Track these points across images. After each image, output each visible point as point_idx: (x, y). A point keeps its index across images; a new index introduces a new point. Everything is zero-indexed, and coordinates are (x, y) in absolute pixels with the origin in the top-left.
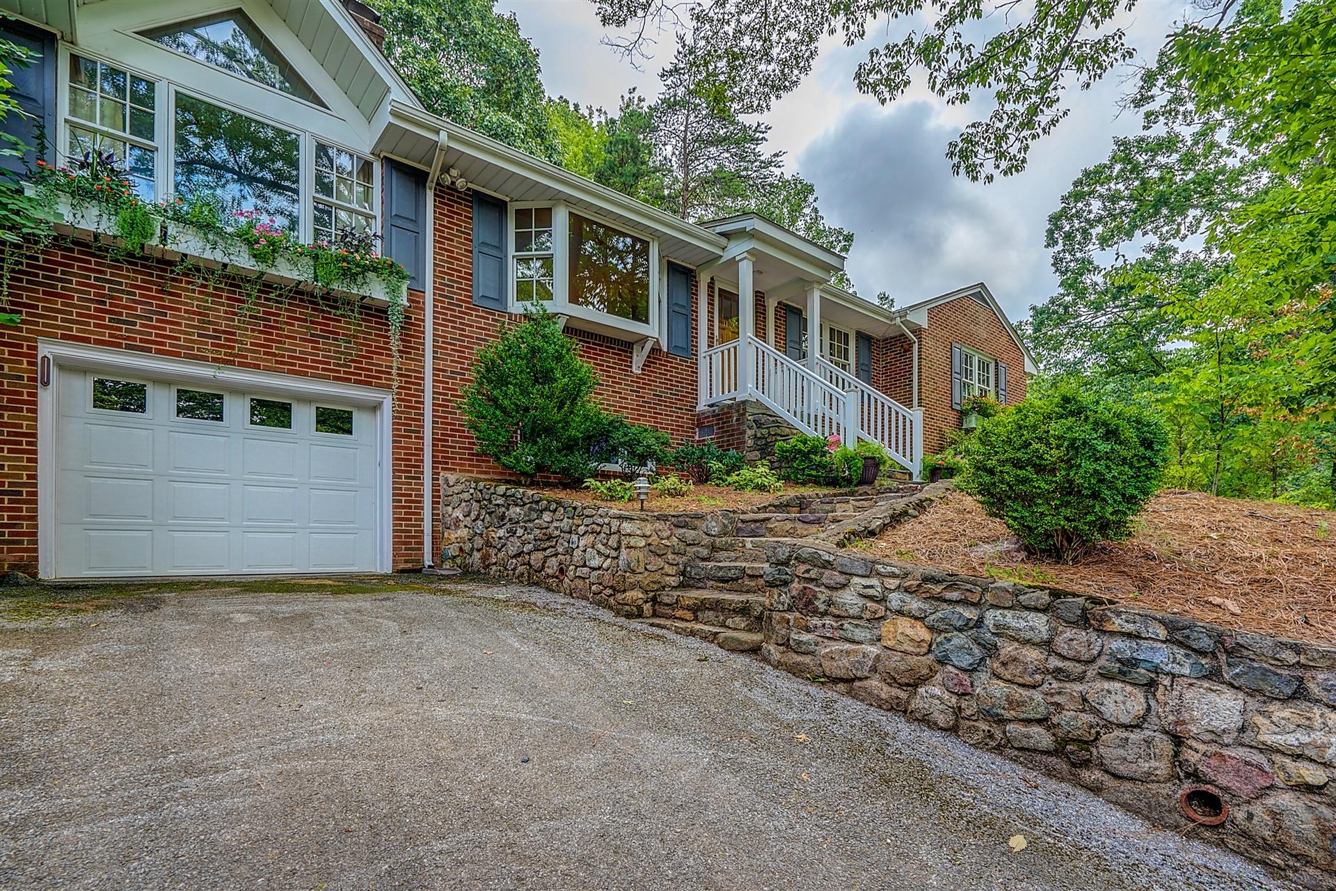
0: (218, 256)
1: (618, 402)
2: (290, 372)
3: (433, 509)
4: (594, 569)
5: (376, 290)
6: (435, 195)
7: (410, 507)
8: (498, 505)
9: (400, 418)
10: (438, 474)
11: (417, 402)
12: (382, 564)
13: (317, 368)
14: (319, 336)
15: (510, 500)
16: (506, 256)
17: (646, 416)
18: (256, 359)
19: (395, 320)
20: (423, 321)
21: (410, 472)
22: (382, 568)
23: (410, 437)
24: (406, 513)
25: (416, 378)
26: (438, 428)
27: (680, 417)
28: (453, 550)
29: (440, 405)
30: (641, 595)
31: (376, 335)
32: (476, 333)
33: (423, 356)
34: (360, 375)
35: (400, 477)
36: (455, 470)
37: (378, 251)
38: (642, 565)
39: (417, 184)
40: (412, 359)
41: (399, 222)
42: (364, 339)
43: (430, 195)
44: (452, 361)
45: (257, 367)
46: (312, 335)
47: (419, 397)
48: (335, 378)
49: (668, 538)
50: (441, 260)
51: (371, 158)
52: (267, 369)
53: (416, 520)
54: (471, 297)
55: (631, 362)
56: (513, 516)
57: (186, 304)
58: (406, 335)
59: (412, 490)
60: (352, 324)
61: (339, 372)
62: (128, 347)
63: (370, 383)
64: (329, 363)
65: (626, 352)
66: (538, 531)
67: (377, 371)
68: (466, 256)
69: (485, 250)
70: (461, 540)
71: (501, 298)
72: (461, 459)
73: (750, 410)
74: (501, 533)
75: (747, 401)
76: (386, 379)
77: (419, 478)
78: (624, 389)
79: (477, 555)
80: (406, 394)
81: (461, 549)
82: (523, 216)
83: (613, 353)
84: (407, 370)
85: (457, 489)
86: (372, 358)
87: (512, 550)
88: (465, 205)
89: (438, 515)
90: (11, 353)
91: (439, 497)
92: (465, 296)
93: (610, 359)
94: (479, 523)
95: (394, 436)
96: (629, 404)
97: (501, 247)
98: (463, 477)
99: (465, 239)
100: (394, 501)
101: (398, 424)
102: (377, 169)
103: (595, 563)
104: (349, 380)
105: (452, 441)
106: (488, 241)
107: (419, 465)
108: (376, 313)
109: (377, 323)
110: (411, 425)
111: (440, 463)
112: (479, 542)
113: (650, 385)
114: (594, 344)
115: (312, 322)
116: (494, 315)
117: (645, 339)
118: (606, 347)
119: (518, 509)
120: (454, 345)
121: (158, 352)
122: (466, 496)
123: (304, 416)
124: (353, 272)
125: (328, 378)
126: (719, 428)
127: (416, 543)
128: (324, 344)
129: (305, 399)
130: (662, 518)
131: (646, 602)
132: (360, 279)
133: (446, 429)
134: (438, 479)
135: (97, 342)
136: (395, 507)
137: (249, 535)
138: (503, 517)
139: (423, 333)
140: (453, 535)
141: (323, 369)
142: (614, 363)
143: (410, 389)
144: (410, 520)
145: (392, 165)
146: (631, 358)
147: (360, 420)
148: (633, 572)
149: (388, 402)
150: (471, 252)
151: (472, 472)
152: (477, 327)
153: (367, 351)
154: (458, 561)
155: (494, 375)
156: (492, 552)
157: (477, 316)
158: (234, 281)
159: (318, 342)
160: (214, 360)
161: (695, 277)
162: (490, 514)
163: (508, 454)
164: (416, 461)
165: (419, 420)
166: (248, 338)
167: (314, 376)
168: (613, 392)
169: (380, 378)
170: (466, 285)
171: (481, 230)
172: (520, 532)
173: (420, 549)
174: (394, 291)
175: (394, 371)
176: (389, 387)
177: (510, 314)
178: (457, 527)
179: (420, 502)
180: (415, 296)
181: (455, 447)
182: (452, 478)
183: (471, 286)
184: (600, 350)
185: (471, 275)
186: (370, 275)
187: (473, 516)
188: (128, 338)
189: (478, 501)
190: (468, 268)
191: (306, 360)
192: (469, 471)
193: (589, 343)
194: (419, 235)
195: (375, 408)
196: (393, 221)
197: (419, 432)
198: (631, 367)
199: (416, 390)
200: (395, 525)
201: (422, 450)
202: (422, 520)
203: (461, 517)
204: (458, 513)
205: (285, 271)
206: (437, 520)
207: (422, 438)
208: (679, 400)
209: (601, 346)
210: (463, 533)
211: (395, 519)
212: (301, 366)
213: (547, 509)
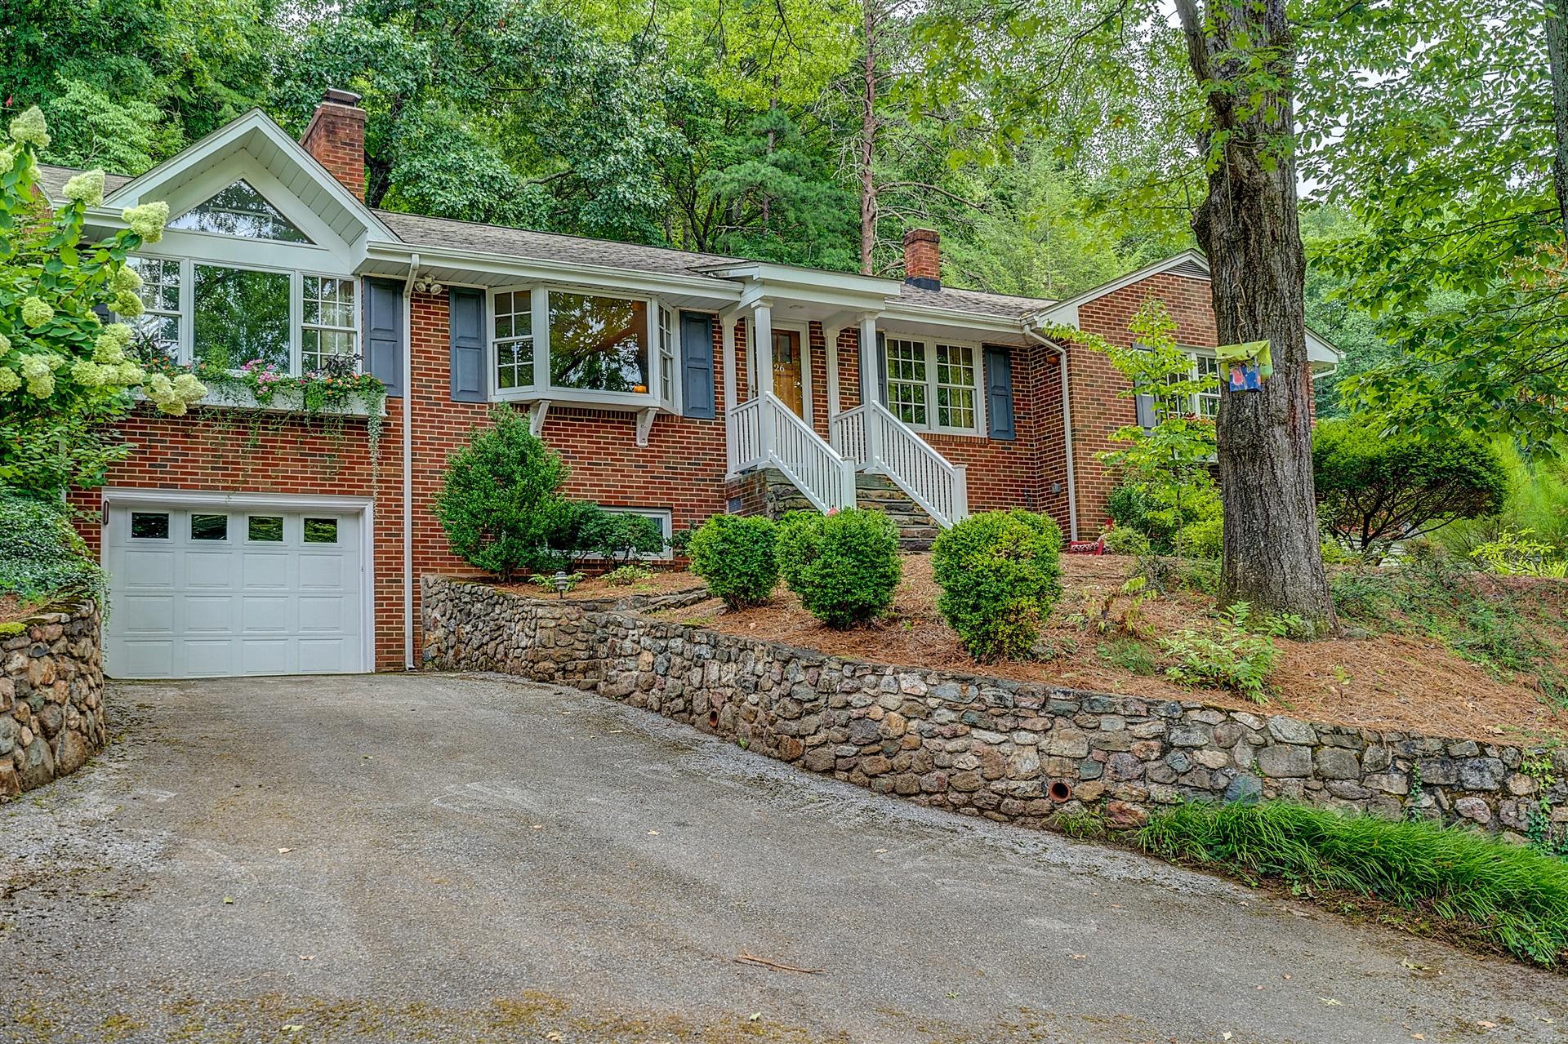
0: (230, 403)
1: (619, 481)
2: (283, 490)
3: (414, 611)
4: (523, 649)
5: (358, 407)
6: (412, 300)
7: (391, 611)
8: (466, 603)
9: (381, 523)
10: (419, 575)
11: (396, 506)
12: (365, 664)
13: (306, 485)
14: (307, 455)
15: (475, 597)
16: (485, 346)
17: (656, 494)
18: (256, 483)
19: (374, 431)
20: (402, 425)
21: (391, 575)
22: (365, 668)
23: (391, 541)
24: (387, 617)
25: (396, 482)
26: (418, 530)
27: (702, 490)
28: (432, 652)
29: (419, 507)
30: (552, 665)
31: (358, 446)
32: (455, 429)
33: (402, 459)
34: (343, 486)
35: (382, 581)
36: (435, 570)
37: (358, 370)
38: (553, 641)
39: (394, 294)
40: (392, 464)
41: (378, 335)
42: (347, 451)
43: (407, 303)
44: (431, 461)
45: (257, 489)
46: (301, 455)
47: (399, 500)
48: (322, 492)
49: (577, 620)
50: (418, 363)
51: (352, 278)
52: (265, 490)
53: (397, 623)
54: (449, 394)
55: (635, 434)
56: (477, 611)
57: (203, 443)
58: (386, 442)
59: (393, 593)
60: (336, 438)
61: (324, 485)
62: (162, 486)
63: (352, 493)
64: (316, 479)
65: (629, 423)
66: (492, 623)
67: (359, 480)
68: (443, 354)
69: (463, 343)
70: (439, 640)
71: (481, 389)
72: (441, 559)
73: (772, 479)
74: (468, 628)
75: (767, 469)
76: (367, 487)
77: (400, 581)
78: (626, 466)
79: (451, 652)
80: (386, 500)
81: (439, 649)
82: (502, 302)
83: (612, 427)
84: (387, 475)
85: (435, 590)
86: (354, 469)
87: (475, 643)
88: (442, 304)
89: (419, 617)
90: (86, 502)
91: (420, 599)
92: (444, 393)
93: (608, 434)
94: (452, 621)
95: (375, 541)
96: (634, 482)
97: (480, 338)
98: (443, 577)
99: (443, 337)
100: (376, 605)
101: (379, 529)
102: (358, 286)
103: (523, 644)
104: (333, 492)
105: (433, 542)
106: (465, 334)
107: (399, 570)
108: (358, 425)
109: (358, 434)
110: (391, 529)
111: (420, 564)
112: (452, 639)
113: (661, 457)
114: (587, 420)
115: (301, 443)
116: (474, 407)
117: (645, 410)
118: (603, 421)
119: (479, 605)
120: (433, 444)
121: (183, 487)
122: (442, 596)
123: (293, 529)
124: (336, 395)
125: (315, 492)
126: (745, 501)
127: (397, 646)
128: (312, 461)
129: (293, 512)
130: (574, 604)
131: (557, 671)
132: (342, 403)
133: (426, 530)
134: (418, 581)
135: (141, 485)
136: (376, 611)
137: (248, 643)
138: (469, 614)
139: (402, 437)
140: (431, 636)
141: (311, 485)
142: (613, 438)
143: (390, 494)
144: (392, 623)
145: (371, 282)
146: (635, 429)
147: (344, 528)
148: (544, 647)
149: (370, 508)
150: (448, 348)
151: (453, 571)
152: (456, 423)
153: (350, 463)
154: (437, 661)
155: (463, 480)
156: (462, 646)
157: (455, 412)
158: (242, 418)
159: (306, 461)
160: (224, 488)
161: (718, 322)
162: (460, 611)
163: (476, 552)
164: (396, 564)
165: (399, 523)
166: (249, 465)
167: (303, 492)
168: (613, 470)
169: (362, 487)
170: (444, 382)
171: (458, 322)
172: (481, 625)
173: (401, 652)
174: (373, 405)
175: (374, 478)
176: (371, 494)
177: (491, 405)
178: (436, 628)
179: (401, 605)
180: (393, 407)
181: (435, 548)
182: (431, 578)
183: (449, 382)
184: (596, 426)
185: (449, 371)
186: (352, 394)
187: (448, 616)
188: (162, 479)
189: (452, 601)
190: (446, 365)
191: (297, 478)
192: (450, 571)
193: (582, 420)
194: (397, 344)
195: (358, 514)
196: (371, 334)
197: (399, 535)
198: (635, 440)
199: (396, 494)
200: (377, 629)
201: (402, 552)
202: (403, 623)
203: (439, 618)
204: (437, 614)
205: (280, 404)
206: (417, 623)
207: (402, 541)
208: (701, 470)
209: (597, 421)
210: (440, 632)
211: (377, 623)
212: (292, 484)
213: (497, 603)
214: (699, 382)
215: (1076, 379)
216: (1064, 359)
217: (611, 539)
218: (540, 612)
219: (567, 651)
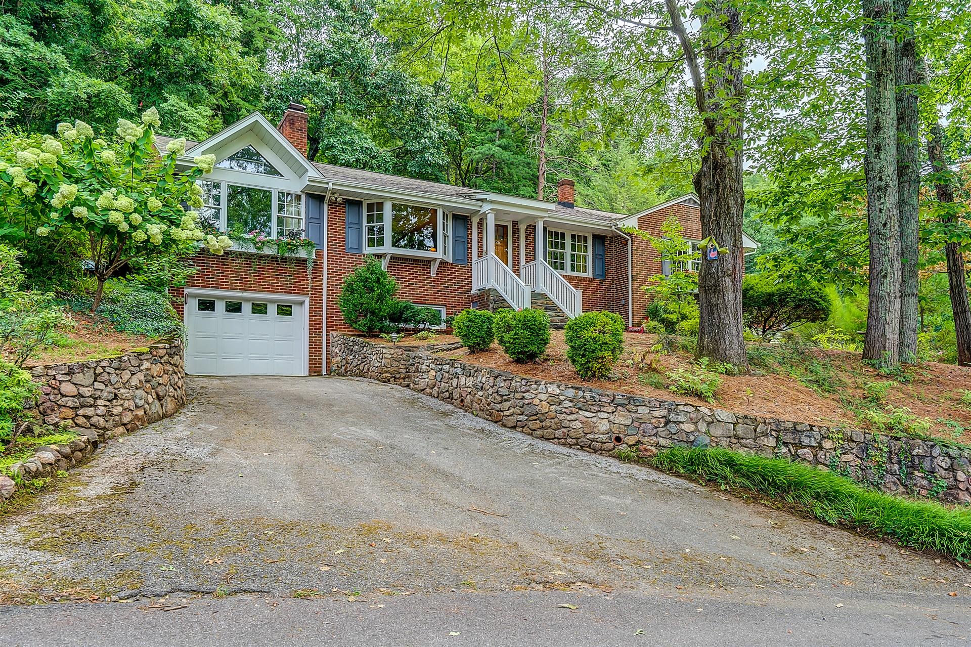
0: (244, 250)
1: (422, 292)
2: (268, 291)
3: (327, 348)
4: (376, 367)
5: (302, 254)
6: (328, 205)
7: (317, 348)
8: (350, 345)
9: (312, 308)
10: (329, 332)
11: (319, 300)
12: (304, 371)
13: (278, 289)
14: (279, 275)
15: (355, 343)
16: (362, 227)
17: (439, 298)
18: (255, 287)
19: (310, 265)
20: (323, 263)
21: (317, 332)
22: (304, 373)
23: (317, 316)
24: (314, 350)
25: (319, 289)
26: (329, 311)
27: (460, 298)
28: (334, 367)
29: (330, 301)
30: (389, 375)
31: (302, 272)
32: (347, 265)
33: (323, 279)
34: (295, 290)
35: (312, 334)
36: (337, 330)
37: (303, 237)
38: (390, 364)
39: (320, 202)
40: (318, 281)
41: (312, 221)
42: (297, 274)
43: (326, 206)
44: (336, 280)
45: (256, 290)
46: (276, 275)
47: (321, 297)
48: (285, 292)
49: (401, 355)
50: (331, 234)
51: (300, 193)
52: (259, 291)
53: (319, 353)
54: (345, 249)
55: (430, 271)
56: (355, 350)
57: (231, 268)
58: (315, 270)
59: (318, 340)
60: (293, 268)
61: (287, 289)
62: (212, 287)
63: (299, 293)
64: (283, 286)
65: (428, 265)
66: (362, 355)
67: (302, 288)
68: (343, 230)
69: (352, 226)
70: (338, 362)
71: (360, 248)
72: (340, 325)
73: (492, 294)
74: (351, 357)
75: (490, 289)
76: (306, 291)
77: (321, 334)
78: (426, 285)
79: (343, 368)
80: (315, 297)
81: (338, 366)
82: (370, 207)
83: (419, 267)
84: (315, 286)
85: (338, 338)
86: (300, 282)
87: (354, 364)
88: (343, 207)
89: (329, 351)
90: (177, 293)
91: (329, 343)
92: (342, 249)
93: (418, 270)
94: (344, 353)
95: (310, 315)
96: (429, 293)
97: (360, 224)
98: (339, 333)
99: (342, 222)
100: (309, 344)
101: (311, 310)
102: (303, 197)
103: (376, 365)
104: (291, 293)
105: (336, 317)
106: (353, 222)
107: (320, 329)
108: (303, 262)
109: (303, 266)
110: (317, 310)
111: (330, 327)
112: (344, 362)
113: (442, 282)
114: (408, 263)
115: (276, 269)
116: (356, 256)
117: (435, 259)
118: (415, 264)
119: (357, 347)
120: (337, 272)
121: (222, 288)
122: (340, 342)
123: (272, 309)
124: (293, 248)
125: (282, 292)
126: (480, 303)
127: (319, 365)
128: (281, 278)
129: (272, 301)
130: (400, 348)
131: (392, 378)
132: (295, 251)
133: (333, 312)
134: (329, 335)
135: (202, 286)
136: (310, 347)
137: (251, 360)
138: (352, 351)
139: (323, 268)
140: (334, 360)
141: (281, 289)
142: (420, 272)
143: (317, 294)
144: (316, 353)
145: (310, 196)
146: (430, 268)
147: (295, 309)
148: (386, 367)
149: (307, 300)
150: (345, 228)
151: (345, 331)
152: (348, 263)
153: (299, 279)
154: (337, 372)
155: (350, 289)
156: (348, 365)
157: (347, 257)
158: (249, 257)
159: (278, 278)
160: (240, 289)
161: (470, 220)
162: (348, 349)
163: (356, 323)
164: (319, 326)
165: (321, 308)
166: (252, 279)
167: (277, 292)
168: (419, 287)
169: (304, 291)
170: (342, 243)
171: (350, 217)
172: (357, 356)
173: (320, 367)
174: (310, 253)
175: (310, 287)
176: (308, 294)
177: (364, 255)
178: (337, 356)
179: (321, 345)
180: (319, 255)
181: (337, 320)
182: (335, 334)
183: (345, 244)
184: (412, 266)
185: (345, 239)
186: (300, 248)
187: (342, 351)
188: (212, 284)
189: (344, 344)
190: (343, 235)
191: (274, 286)
192: (343, 331)
193: (406, 263)
194: (321, 225)
195: (302, 303)
196: (309, 220)
197: (320, 313)
198: (430, 273)
199: (319, 295)
200: (310, 356)
201: (322, 321)
202: (322, 354)
203: (338, 352)
204: (337, 350)
205: (267, 251)
206: (328, 354)
207: (322, 316)
208: (460, 288)
209: (413, 264)
210: (339, 359)
211: (310, 353)
212: (272, 288)
213: (365, 346)
214: (461, 248)
215: (635, 252)
216: (630, 242)
217: (418, 319)
218: (385, 351)
219: (396, 369)
